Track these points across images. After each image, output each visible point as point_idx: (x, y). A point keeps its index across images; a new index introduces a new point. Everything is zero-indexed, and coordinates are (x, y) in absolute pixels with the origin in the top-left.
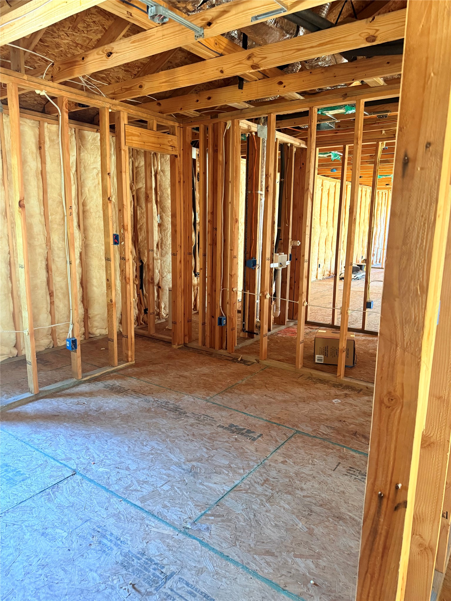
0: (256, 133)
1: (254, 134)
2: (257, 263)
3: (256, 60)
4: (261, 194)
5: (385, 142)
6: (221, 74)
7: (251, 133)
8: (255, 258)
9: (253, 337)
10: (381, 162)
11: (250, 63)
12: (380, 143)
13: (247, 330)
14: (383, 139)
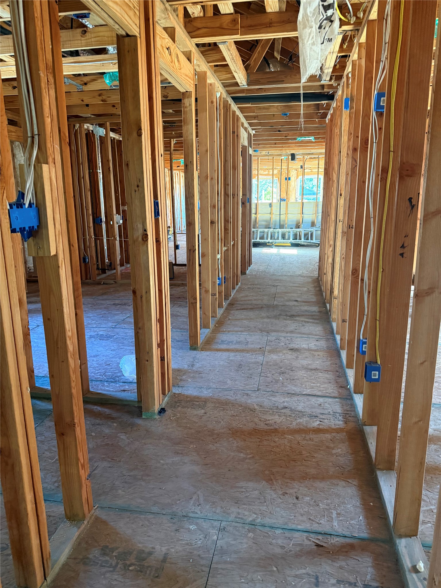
0: (92, 131)
1: (91, 132)
2: (103, 220)
3: (104, 97)
4: (100, 173)
5: (175, 140)
6: (82, 102)
7: (89, 131)
8: (101, 217)
9: (105, 273)
10: (174, 150)
11: (100, 98)
12: (172, 140)
13: (100, 268)
14: (174, 138)
